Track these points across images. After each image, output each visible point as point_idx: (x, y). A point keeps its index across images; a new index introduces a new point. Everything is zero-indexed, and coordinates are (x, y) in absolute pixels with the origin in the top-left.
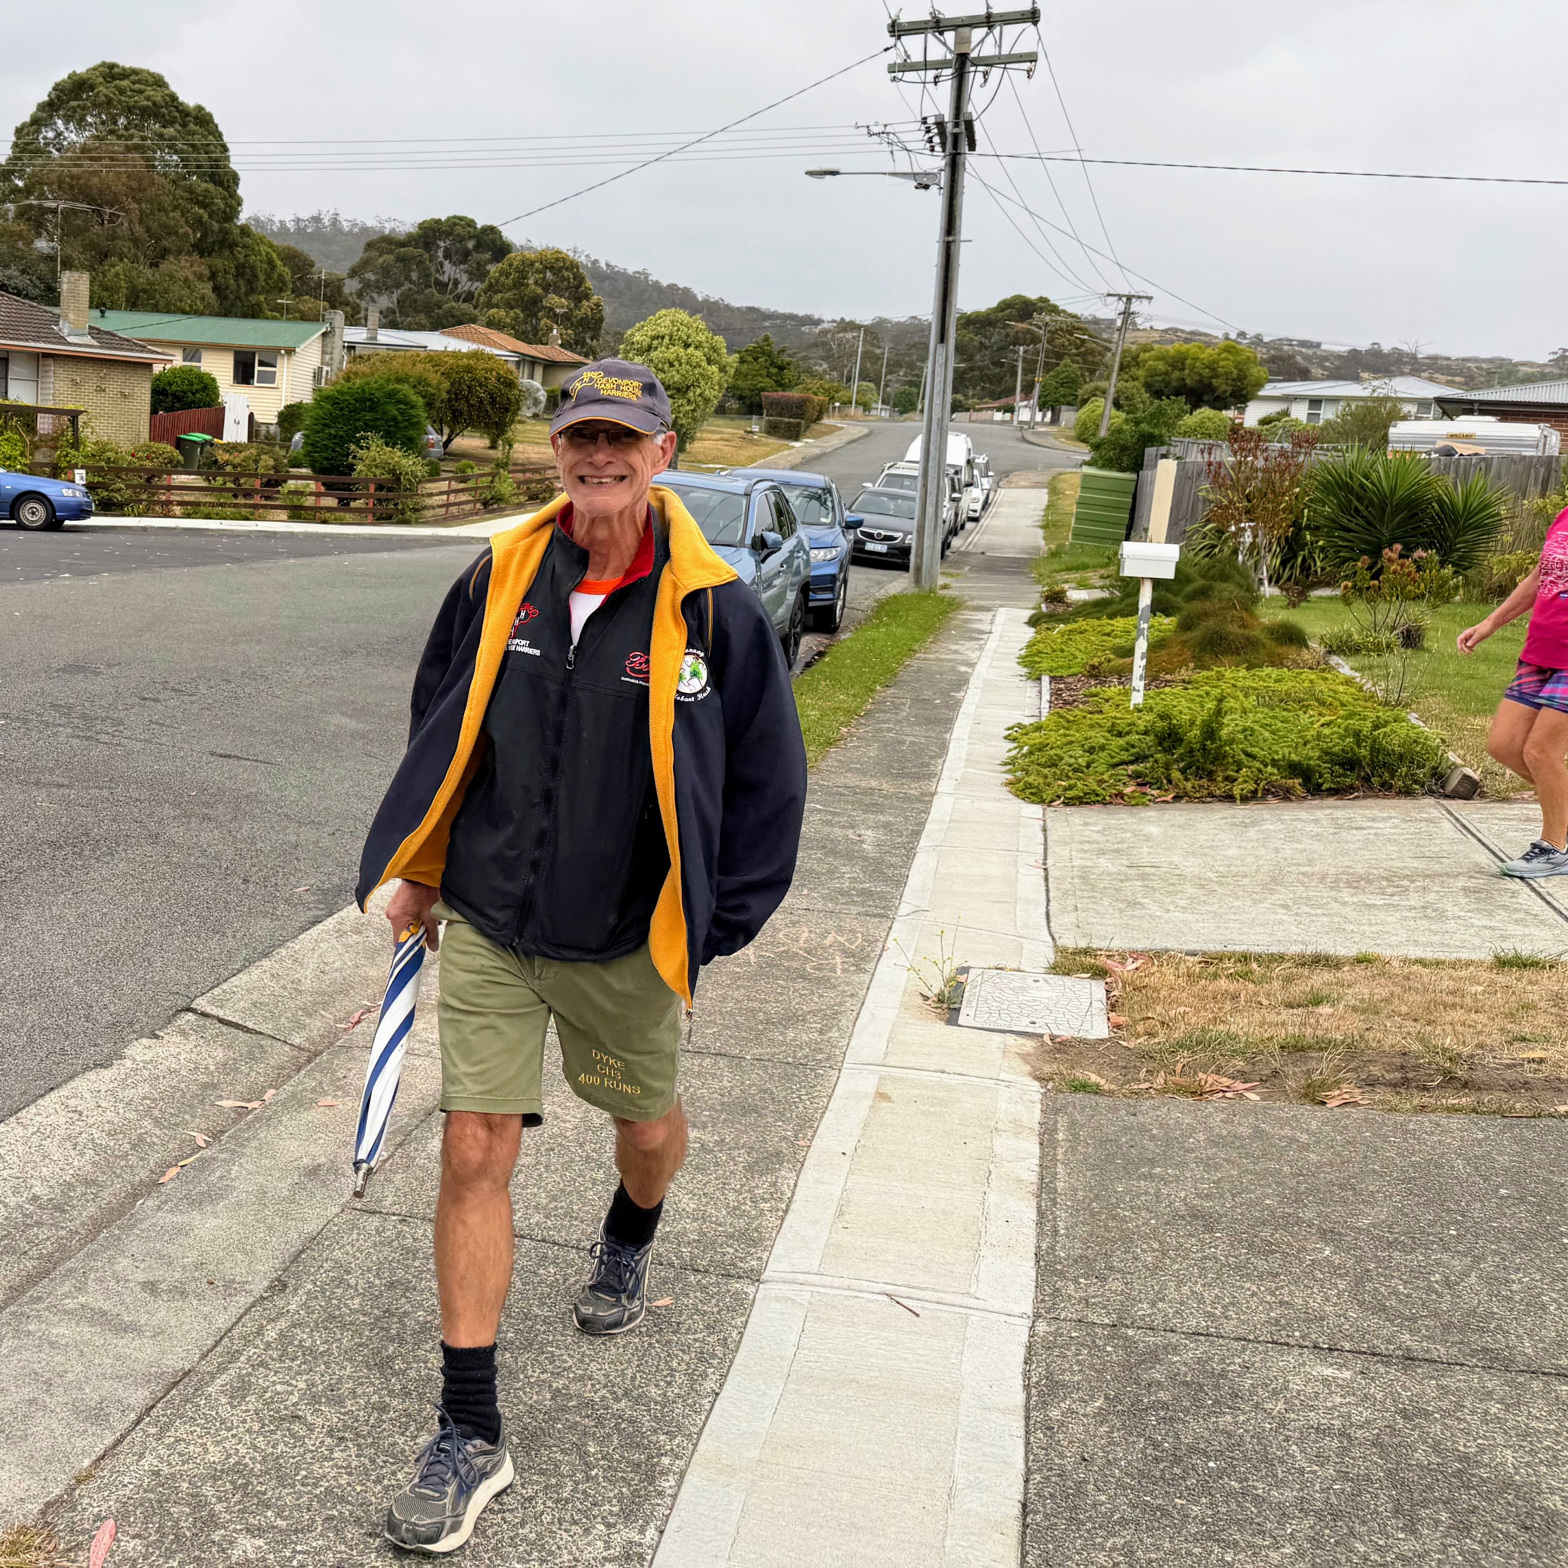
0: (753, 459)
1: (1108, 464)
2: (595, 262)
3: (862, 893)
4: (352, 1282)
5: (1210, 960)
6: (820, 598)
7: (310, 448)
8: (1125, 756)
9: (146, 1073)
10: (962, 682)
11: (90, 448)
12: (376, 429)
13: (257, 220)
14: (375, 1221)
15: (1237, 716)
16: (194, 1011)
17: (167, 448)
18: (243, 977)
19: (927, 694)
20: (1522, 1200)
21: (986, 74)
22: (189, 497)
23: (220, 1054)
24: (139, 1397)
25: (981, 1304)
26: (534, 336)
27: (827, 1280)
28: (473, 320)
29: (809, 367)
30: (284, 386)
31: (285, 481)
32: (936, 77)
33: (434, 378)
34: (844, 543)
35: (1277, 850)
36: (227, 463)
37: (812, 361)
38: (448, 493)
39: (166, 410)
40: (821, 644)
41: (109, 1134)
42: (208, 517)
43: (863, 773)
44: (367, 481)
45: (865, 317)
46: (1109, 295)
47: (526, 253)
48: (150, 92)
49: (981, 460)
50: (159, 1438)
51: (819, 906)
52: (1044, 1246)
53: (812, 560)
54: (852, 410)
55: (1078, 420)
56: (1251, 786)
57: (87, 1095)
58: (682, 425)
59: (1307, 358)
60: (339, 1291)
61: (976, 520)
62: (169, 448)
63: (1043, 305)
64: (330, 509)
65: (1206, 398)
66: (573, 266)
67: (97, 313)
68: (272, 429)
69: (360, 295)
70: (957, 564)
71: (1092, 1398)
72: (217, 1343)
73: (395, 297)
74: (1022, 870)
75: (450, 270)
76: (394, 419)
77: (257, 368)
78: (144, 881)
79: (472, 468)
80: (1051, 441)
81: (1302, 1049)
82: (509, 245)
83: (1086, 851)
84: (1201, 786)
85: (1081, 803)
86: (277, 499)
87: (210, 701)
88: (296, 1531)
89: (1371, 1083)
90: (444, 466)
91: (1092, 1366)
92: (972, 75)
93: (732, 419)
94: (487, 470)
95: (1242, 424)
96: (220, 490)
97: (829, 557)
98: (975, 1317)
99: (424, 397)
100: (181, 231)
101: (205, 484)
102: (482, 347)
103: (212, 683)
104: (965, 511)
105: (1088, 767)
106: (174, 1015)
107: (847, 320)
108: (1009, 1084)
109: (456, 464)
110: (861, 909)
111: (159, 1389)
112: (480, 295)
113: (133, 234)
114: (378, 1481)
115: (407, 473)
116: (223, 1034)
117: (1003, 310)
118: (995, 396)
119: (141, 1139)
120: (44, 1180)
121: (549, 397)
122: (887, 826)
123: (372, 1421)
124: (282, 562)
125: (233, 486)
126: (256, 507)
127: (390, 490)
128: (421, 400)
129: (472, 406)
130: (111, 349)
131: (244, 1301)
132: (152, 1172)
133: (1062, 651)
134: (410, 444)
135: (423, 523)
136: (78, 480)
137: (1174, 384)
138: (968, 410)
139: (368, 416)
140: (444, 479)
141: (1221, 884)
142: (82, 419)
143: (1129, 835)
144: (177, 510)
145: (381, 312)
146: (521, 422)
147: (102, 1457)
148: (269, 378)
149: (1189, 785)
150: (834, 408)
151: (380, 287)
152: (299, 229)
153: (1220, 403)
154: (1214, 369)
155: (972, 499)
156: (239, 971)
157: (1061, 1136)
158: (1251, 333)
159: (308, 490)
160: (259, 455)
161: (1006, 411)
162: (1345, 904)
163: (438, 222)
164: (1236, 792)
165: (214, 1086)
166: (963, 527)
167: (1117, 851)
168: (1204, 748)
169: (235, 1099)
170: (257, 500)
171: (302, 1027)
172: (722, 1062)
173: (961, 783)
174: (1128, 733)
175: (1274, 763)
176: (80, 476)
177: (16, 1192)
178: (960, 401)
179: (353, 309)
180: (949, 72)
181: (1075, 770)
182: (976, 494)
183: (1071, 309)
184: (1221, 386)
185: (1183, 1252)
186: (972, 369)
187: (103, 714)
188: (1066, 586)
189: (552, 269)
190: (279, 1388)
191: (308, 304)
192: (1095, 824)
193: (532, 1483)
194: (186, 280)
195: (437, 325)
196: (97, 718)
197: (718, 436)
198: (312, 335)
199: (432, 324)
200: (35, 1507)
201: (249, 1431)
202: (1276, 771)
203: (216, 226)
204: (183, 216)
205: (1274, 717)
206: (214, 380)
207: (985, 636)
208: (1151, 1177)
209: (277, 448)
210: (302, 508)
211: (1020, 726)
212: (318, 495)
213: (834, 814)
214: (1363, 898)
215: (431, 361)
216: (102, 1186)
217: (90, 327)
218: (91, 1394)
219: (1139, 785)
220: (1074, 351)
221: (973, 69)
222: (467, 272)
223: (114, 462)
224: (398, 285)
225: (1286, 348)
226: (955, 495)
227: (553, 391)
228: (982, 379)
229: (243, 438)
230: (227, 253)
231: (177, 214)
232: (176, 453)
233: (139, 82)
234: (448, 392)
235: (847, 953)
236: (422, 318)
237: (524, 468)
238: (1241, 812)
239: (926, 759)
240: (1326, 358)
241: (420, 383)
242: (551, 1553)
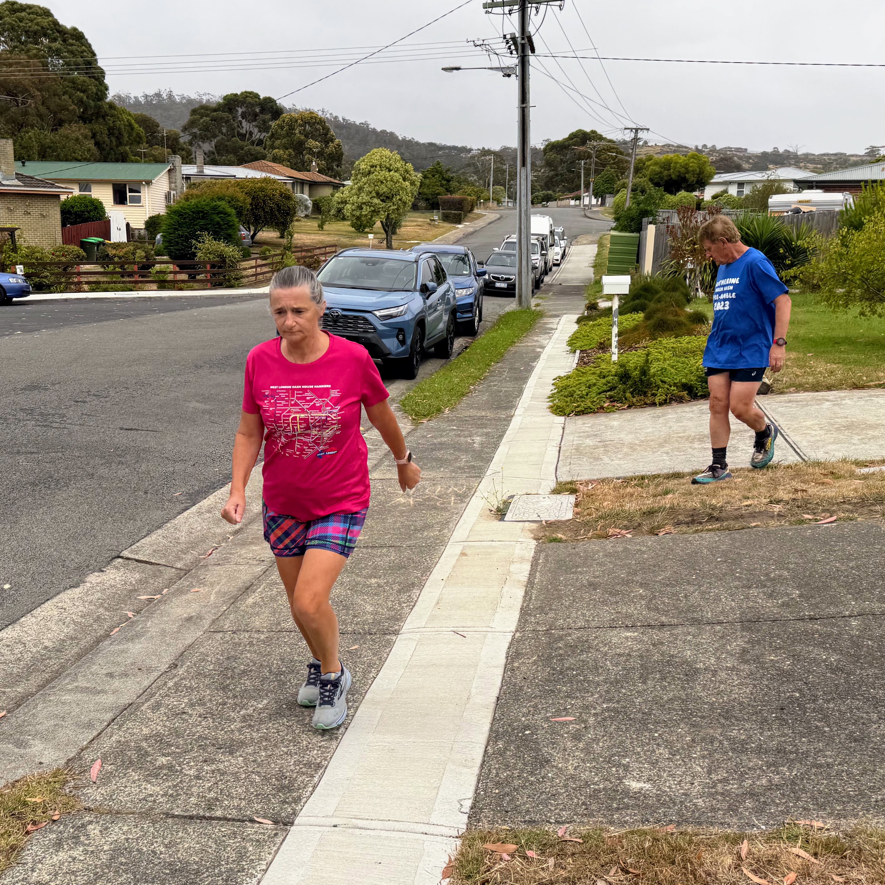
0: (435, 237)
1: (623, 229)
2: (336, 117)
3: (470, 467)
4: (210, 659)
5: (627, 481)
6: (463, 317)
7: (167, 244)
8: (605, 388)
9: (98, 588)
10: (537, 357)
11: (24, 251)
12: (207, 229)
13: (119, 97)
14: (220, 635)
15: (661, 363)
16: (122, 557)
17: (75, 248)
18: (148, 539)
19: (517, 365)
20: (725, 562)
21: (537, 8)
22: (93, 279)
23: (137, 576)
24: (109, 716)
25: (493, 630)
26: (303, 167)
27: (428, 629)
28: (264, 157)
29: (466, 179)
30: (147, 204)
31: (154, 266)
32: (510, 11)
33: (241, 196)
34: (477, 284)
35: (670, 427)
36: (115, 256)
37: (468, 175)
38: (256, 267)
39: (72, 224)
40: (468, 342)
41: (81, 616)
42: (106, 290)
43: (479, 409)
44: (204, 263)
45: (496, 147)
46: (626, 129)
47: (293, 114)
48: (39, 19)
49: (559, 230)
50: (119, 729)
51: (448, 475)
52: (525, 605)
53: (457, 296)
54: (490, 204)
55: (614, 202)
56: (664, 397)
57: (67, 600)
58: (392, 218)
59: (740, 158)
60: (203, 664)
61: (558, 265)
62: (76, 248)
63: (594, 136)
64: (183, 281)
65: (683, 185)
66: (321, 122)
67: (20, 164)
68: (142, 232)
69: (191, 143)
70: (546, 292)
71: (532, 657)
72: (144, 692)
73: (213, 143)
74: (549, 449)
75: (246, 126)
76: (218, 223)
77: (128, 194)
78: (87, 498)
79: (269, 251)
80: (601, 216)
81: (653, 513)
82: (281, 109)
83: (581, 437)
84: (640, 400)
85: (583, 414)
86: (149, 277)
87: (117, 400)
88: (185, 752)
89: (679, 523)
90: (253, 250)
91: (535, 646)
92: (529, 9)
93: (423, 213)
94: (278, 252)
95: (703, 199)
96: (113, 273)
97: (468, 293)
98: (489, 635)
99: (236, 209)
100: (71, 108)
101: (102, 270)
102: (269, 175)
103: (118, 390)
104: (551, 261)
105: (587, 395)
106: (111, 560)
107: (486, 148)
108: (522, 543)
109: (260, 249)
110: (468, 475)
111: (117, 712)
112: (266, 140)
113: (38, 111)
114: (222, 730)
115: (229, 257)
116: (138, 567)
117: (572, 139)
118: (571, 190)
119: (98, 617)
120: (49, 639)
121: (314, 204)
122: (487, 434)
123: (219, 709)
124: (156, 316)
125: (120, 270)
126: (136, 282)
127: (220, 267)
128: (234, 211)
129: (267, 212)
130: (32, 187)
131: (156, 674)
132: (106, 631)
133: (588, 336)
134: (229, 239)
135: (242, 286)
136: (18, 272)
137: (665, 178)
138: (556, 200)
139: (202, 222)
140: (253, 259)
141: (640, 445)
142: (17, 233)
143: (603, 427)
144: (86, 287)
145: (205, 154)
146: (297, 220)
147: (93, 740)
148: (137, 200)
149: (634, 400)
150: (480, 203)
151: (204, 138)
152: (147, 101)
153: (691, 188)
154: (686, 169)
155: (554, 253)
156: (145, 536)
157: (541, 561)
158: (709, 145)
159: (168, 270)
160: (135, 249)
161: (576, 199)
162: (695, 449)
163: (236, 95)
164: (657, 401)
165: (136, 590)
166: (551, 270)
167: (596, 435)
168: (641, 380)
169: (147, 595)
170: (137, 278)
171: (180, 559)
172: (391, 549)
173: (527, 409)
174: (608, 376)
175: (675, 385)
176: (20, 269)
177: (35, 646)
178: (551, 195)
179: (187, 152)
180: (516, 7)
181: (581, 397)
182: (557, 250)
183: (609, 137)
184: (692, 178)
185: (582, 599)
186: (557, 175)
187: (53, 412)
188: (598, 301)
189: (309, 123)
190: (175, 703)
191: (157, 151)
192: (588, 423)
193: (291, 720)
194: (77, 139)
195: (241, 161)
196: (49, 415)
197: (415, 223)
198: (162, 171)
199: (238, 160)
200: (63, 762)
201: (162, 721)
202: (675, 388)
203: (92, 103)
204: (70, 98)
205: (678, 362)
206: (101, 203)
207: (553, 331)
208: (576, 573)
209: (147, 244)
210: (165, 281)
211: (560, 377)
212: (175, 273)
213: (462, 431)
214: (703, 445)
215: (238, 185)
216: (81, 640)
217: (16, 174)
218: (84, 719)
219: (611, 402)
220: (612, 161)
221: (530, 5)
222: (257, 126)
223: (41, 259)
224: (215, 136)
225: (728, 152)
226: (543, 252)
227: (316, 200)
228: (562, 181)
229: (124, 239)
230: (101, 120)
231: (66, 97)
232: (81, 251)
233: (32, 13)
234: (251, 204)
235: (457, 495)
236: (232, 157)
237: (302, 249)
238: (659, 411)
239: (511, 399)
240: (750, 158)
241: (232, 200)
242: (298, 743)
